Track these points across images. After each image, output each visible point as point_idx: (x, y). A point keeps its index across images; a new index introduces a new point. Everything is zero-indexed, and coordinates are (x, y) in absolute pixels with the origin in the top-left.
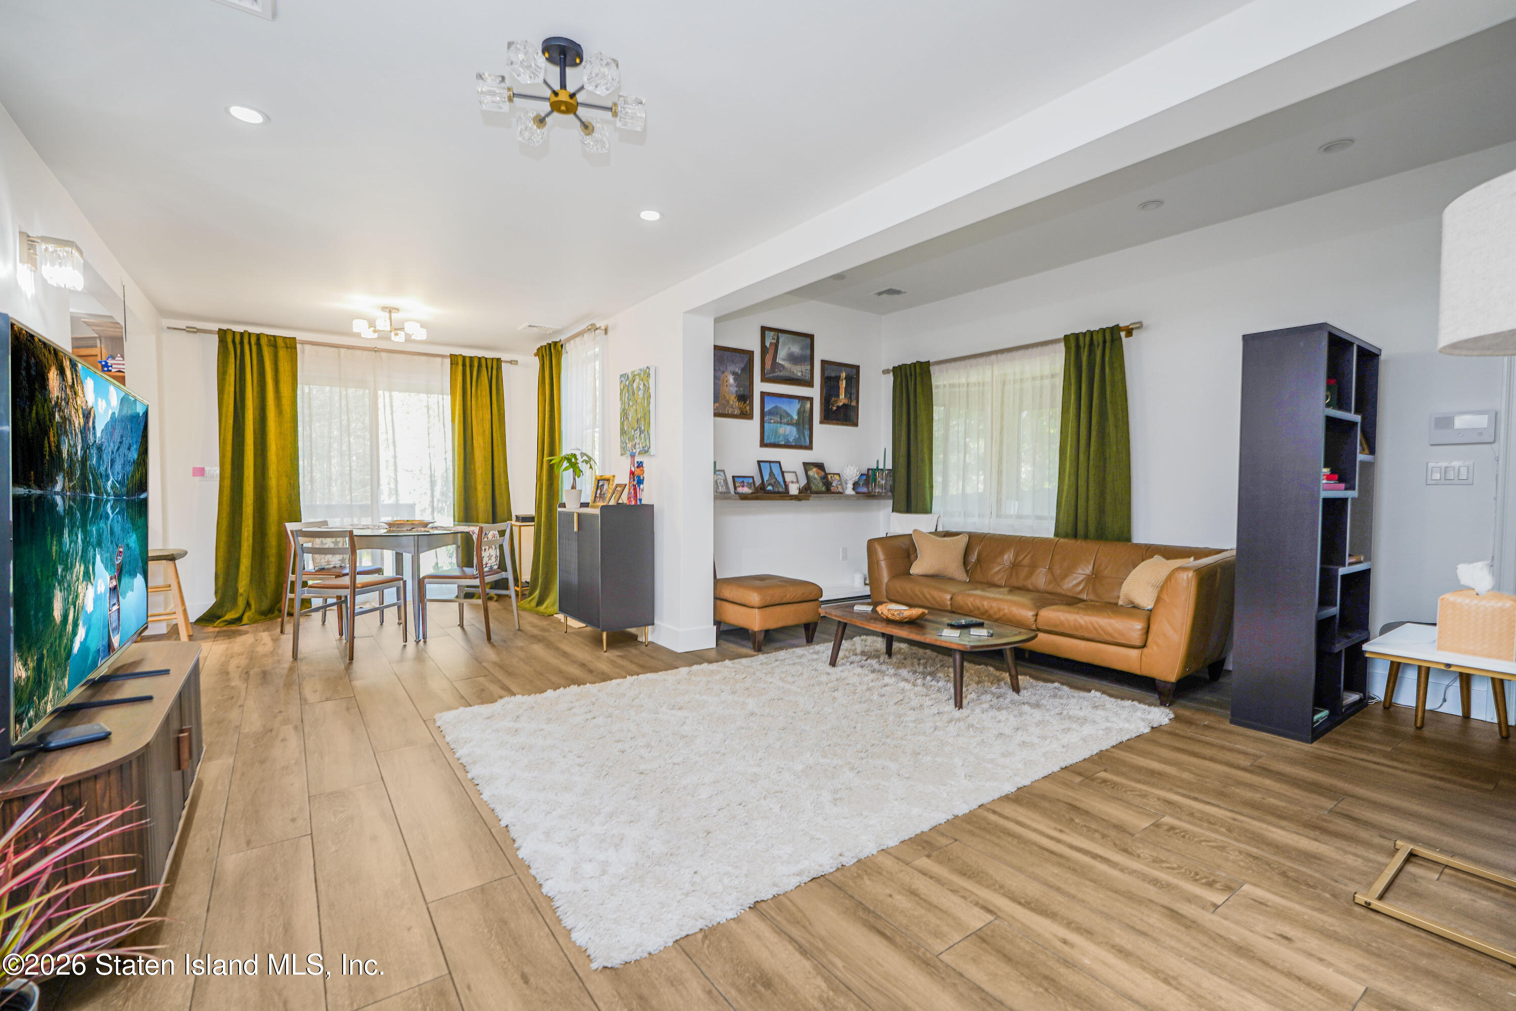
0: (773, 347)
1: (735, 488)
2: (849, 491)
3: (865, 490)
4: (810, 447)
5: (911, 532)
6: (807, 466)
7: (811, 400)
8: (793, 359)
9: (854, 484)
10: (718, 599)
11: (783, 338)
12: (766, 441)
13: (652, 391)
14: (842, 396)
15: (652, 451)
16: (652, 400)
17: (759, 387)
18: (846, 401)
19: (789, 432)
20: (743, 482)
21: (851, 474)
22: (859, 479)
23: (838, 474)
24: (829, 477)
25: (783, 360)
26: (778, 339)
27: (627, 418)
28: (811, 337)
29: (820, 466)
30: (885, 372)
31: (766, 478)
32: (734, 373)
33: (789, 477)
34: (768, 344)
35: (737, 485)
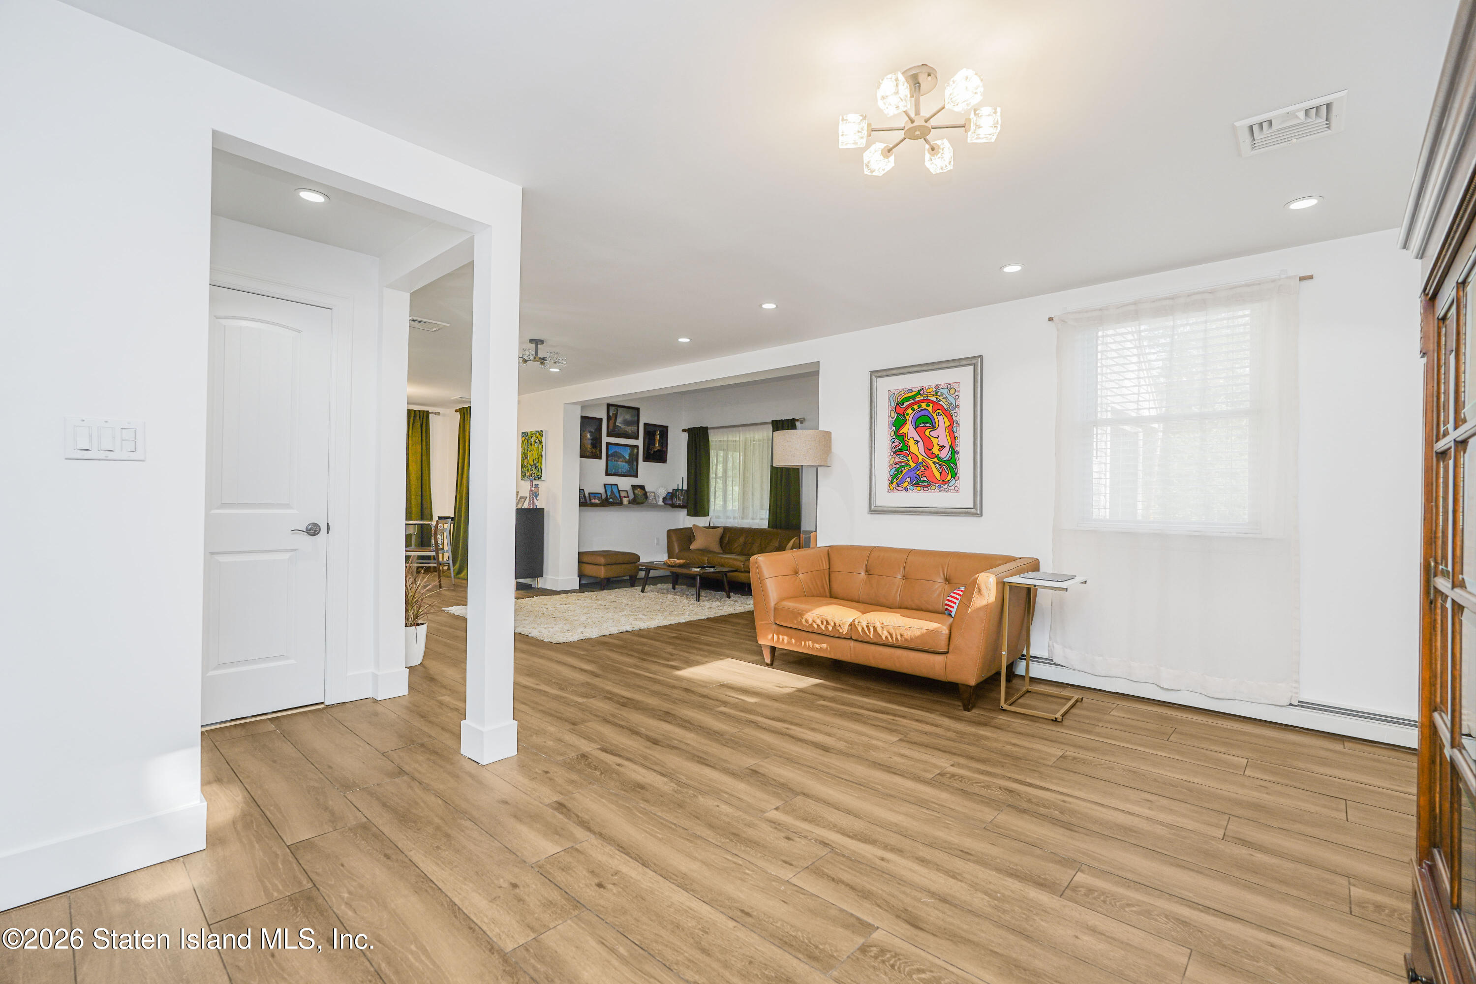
0: (614, 416)
1: (590, 500)
2: (661, 503)
3: (670, 502)
4: (636, 476)
5: (692, 526)
6: (634, 487)
7: (637, 447)
8: (627, 423)
9: (663, 499)
10: (580, 562)
11: (620, 410)
12: (609, 473)
13: (544, 444)
14: (657, 445)
15: (543, 478)
16: (544, 449)
17: (606, 439)
18: (659, 448)
19: (624, 466)
20: (595, 496)
21: (662, 493)
22: (667, 495)
23: (654, 492)
24: (648, 494)
25: (620, 423)
26: (617, 411)
27: (526, 458)
28: (638, 409)
29: (642, 488)
30: (684, 430)
31: (609, 494)
32: (590, 432)
33: (623, 494)
34: (611, 414)
35: (591, 498)
